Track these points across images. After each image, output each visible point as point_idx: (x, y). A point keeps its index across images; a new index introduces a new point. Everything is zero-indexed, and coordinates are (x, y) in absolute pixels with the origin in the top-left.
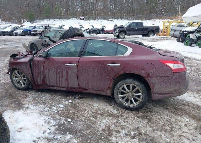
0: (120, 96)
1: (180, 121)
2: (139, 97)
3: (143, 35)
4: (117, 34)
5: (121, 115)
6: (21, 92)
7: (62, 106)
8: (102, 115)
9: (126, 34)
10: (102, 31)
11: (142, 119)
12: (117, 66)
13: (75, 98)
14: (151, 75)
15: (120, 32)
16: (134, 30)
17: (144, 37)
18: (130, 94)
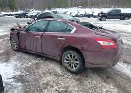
0: (66, 61)
1: (105, 87)
2: (77, 64)
3: (121, 20)
4: (100, 18)
5: (63, 76)
6: (15, 52)
7: (30, 64)
8: (51, 73)
9: (106, 18)
10: (91, 16)
11: (76, 80)
12: (63, 40)
13: (42, 59)
14: (85, 49)
15: (102, 17)
16: (114, 15)
17: (121, 21)
18: (72, 61)
